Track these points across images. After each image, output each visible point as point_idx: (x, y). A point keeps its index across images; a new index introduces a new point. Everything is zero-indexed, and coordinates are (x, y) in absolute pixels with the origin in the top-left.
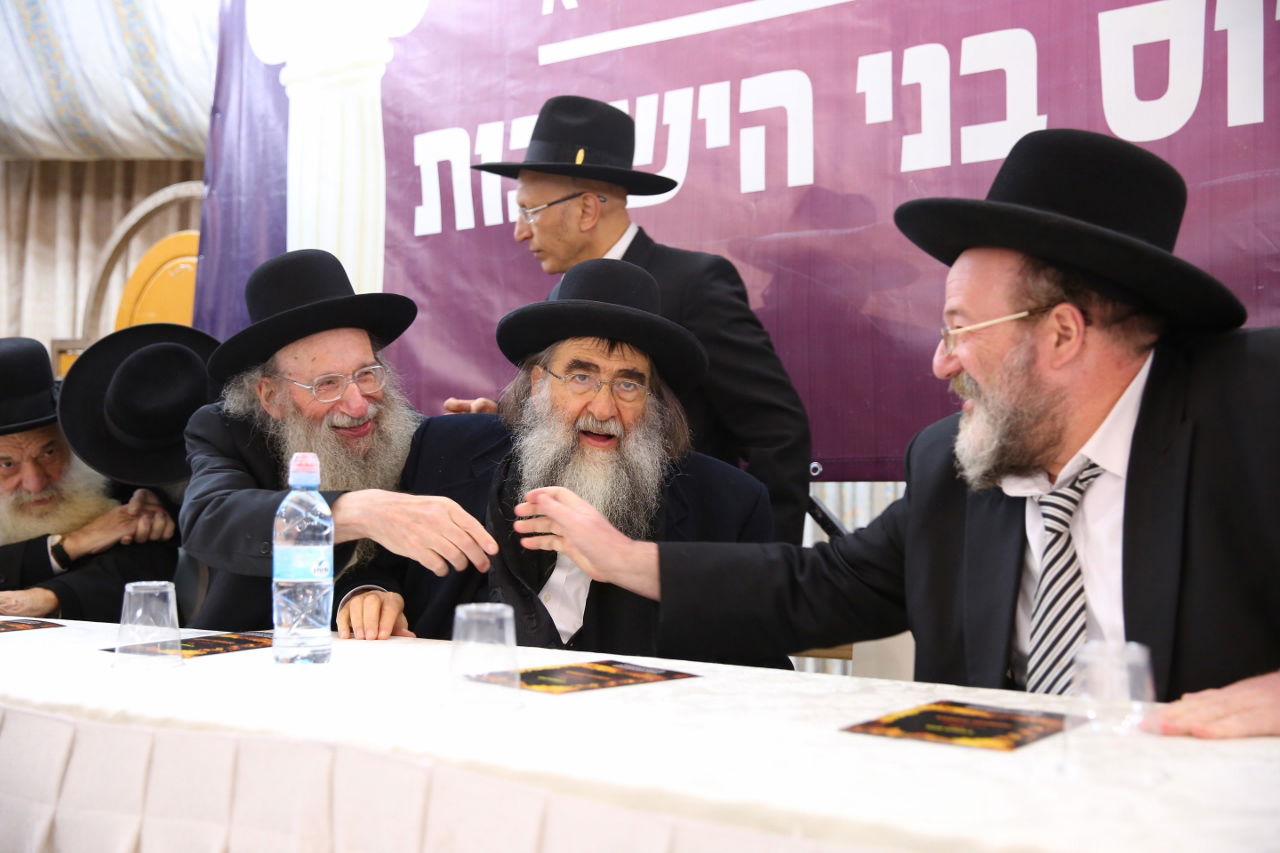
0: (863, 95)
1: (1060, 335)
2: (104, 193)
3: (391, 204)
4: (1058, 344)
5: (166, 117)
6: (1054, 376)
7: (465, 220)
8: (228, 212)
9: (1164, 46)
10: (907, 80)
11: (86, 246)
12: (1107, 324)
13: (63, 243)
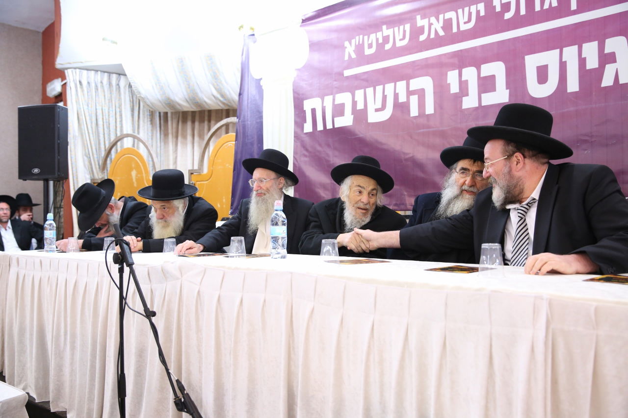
0: (449, 84)
1: (517, 162)
2: (202, 121)
3: (296, 123)
4: (517, 164)
5: (222, 96)
6: (517, 174)
7: (320, 127)
8: (244, 127)
9: (546, 67)
10: (464, 79)
11: (196, 138)
12: (531, 157)
13: (189, 138)
